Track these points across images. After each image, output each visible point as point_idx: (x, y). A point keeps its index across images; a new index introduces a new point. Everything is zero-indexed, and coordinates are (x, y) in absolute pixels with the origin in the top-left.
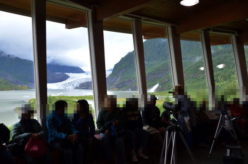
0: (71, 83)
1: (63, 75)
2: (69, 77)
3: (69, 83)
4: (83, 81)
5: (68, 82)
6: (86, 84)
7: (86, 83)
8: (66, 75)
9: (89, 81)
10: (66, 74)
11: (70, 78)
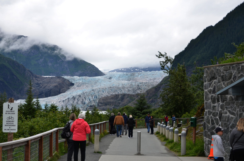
0: (77, 97)
1: (58, 80)
2: (73, 84)
3: (74, 98)
4: (105, 94)
5: (70, 96)
6: (112, 101)
7: (112, 98)
8: (65, 79)
9: (117, 93)
10: (66, 77)
11: (75, 86)
